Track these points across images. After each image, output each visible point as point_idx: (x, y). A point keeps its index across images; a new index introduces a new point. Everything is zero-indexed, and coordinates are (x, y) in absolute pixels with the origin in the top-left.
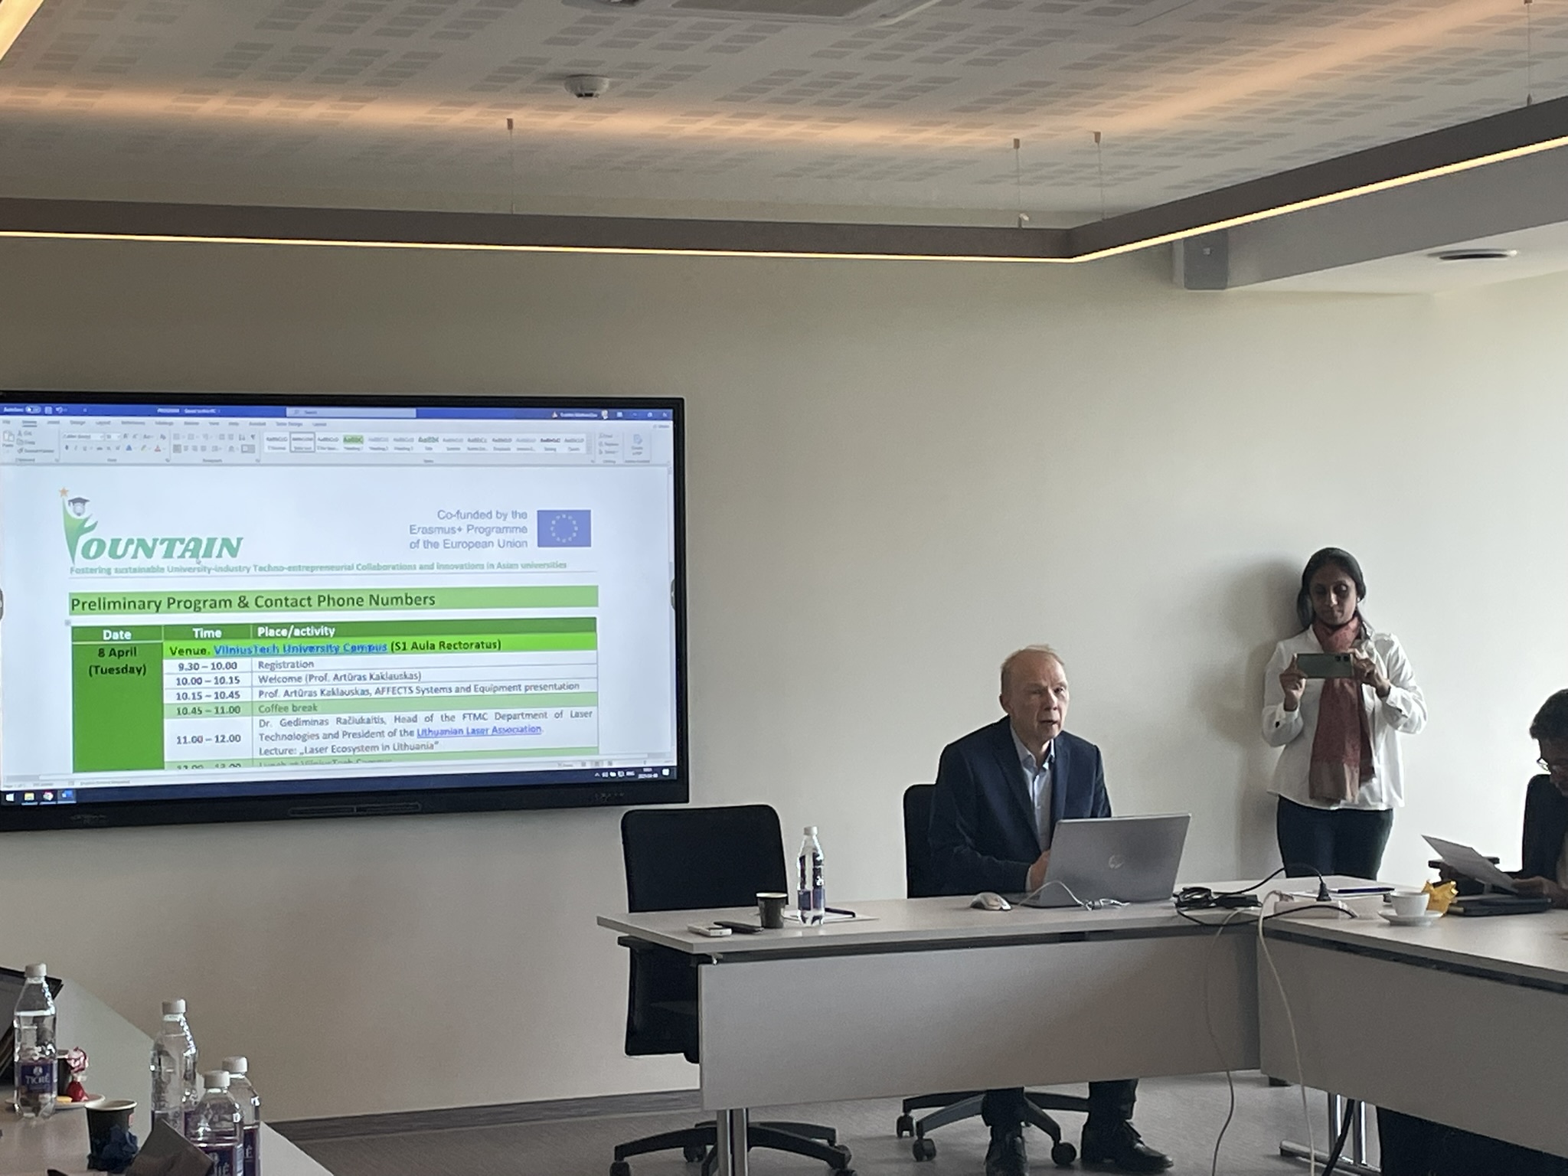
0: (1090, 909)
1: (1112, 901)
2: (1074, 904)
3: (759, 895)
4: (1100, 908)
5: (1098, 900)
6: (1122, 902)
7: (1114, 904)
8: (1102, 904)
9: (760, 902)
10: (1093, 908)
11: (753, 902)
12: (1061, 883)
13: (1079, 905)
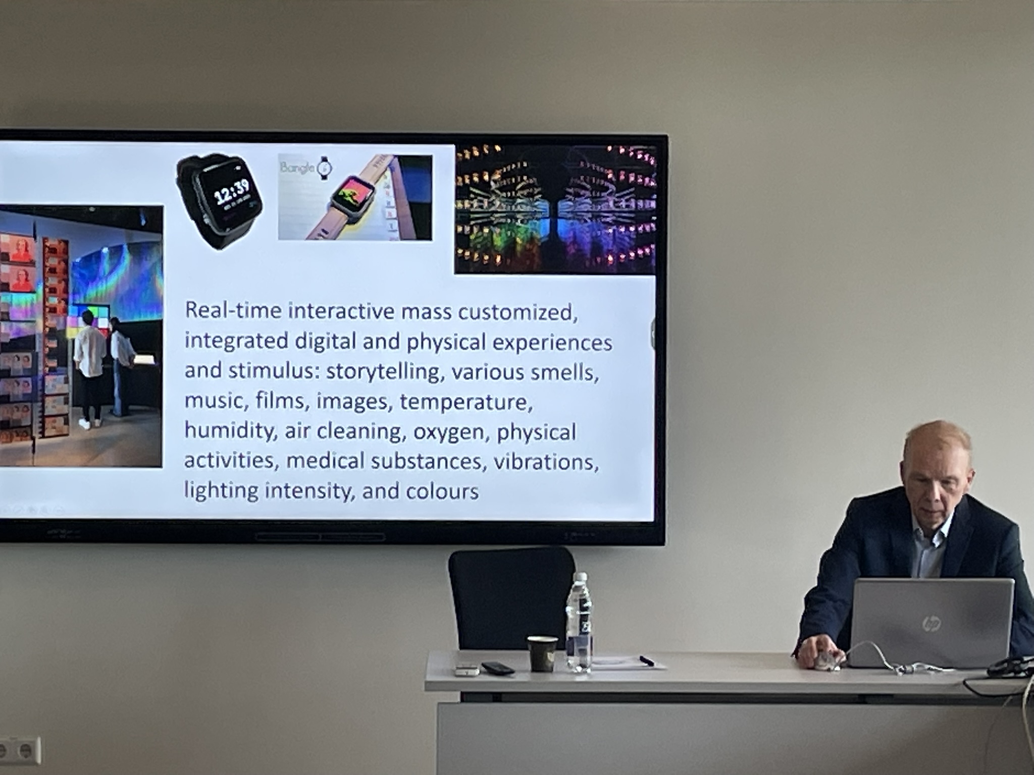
0: (901, 674)
1: (927, 666)
2: (883, 666)
3: (530, 638)
4: (912, 672)
5: (910, 664)
6: (944, 668)
7: (929, 669)
8: (915, 669)
9: (530, 647)
10: (905, 672)
11: (523, 645)
12: (872, 643)
13: (887, 668)
